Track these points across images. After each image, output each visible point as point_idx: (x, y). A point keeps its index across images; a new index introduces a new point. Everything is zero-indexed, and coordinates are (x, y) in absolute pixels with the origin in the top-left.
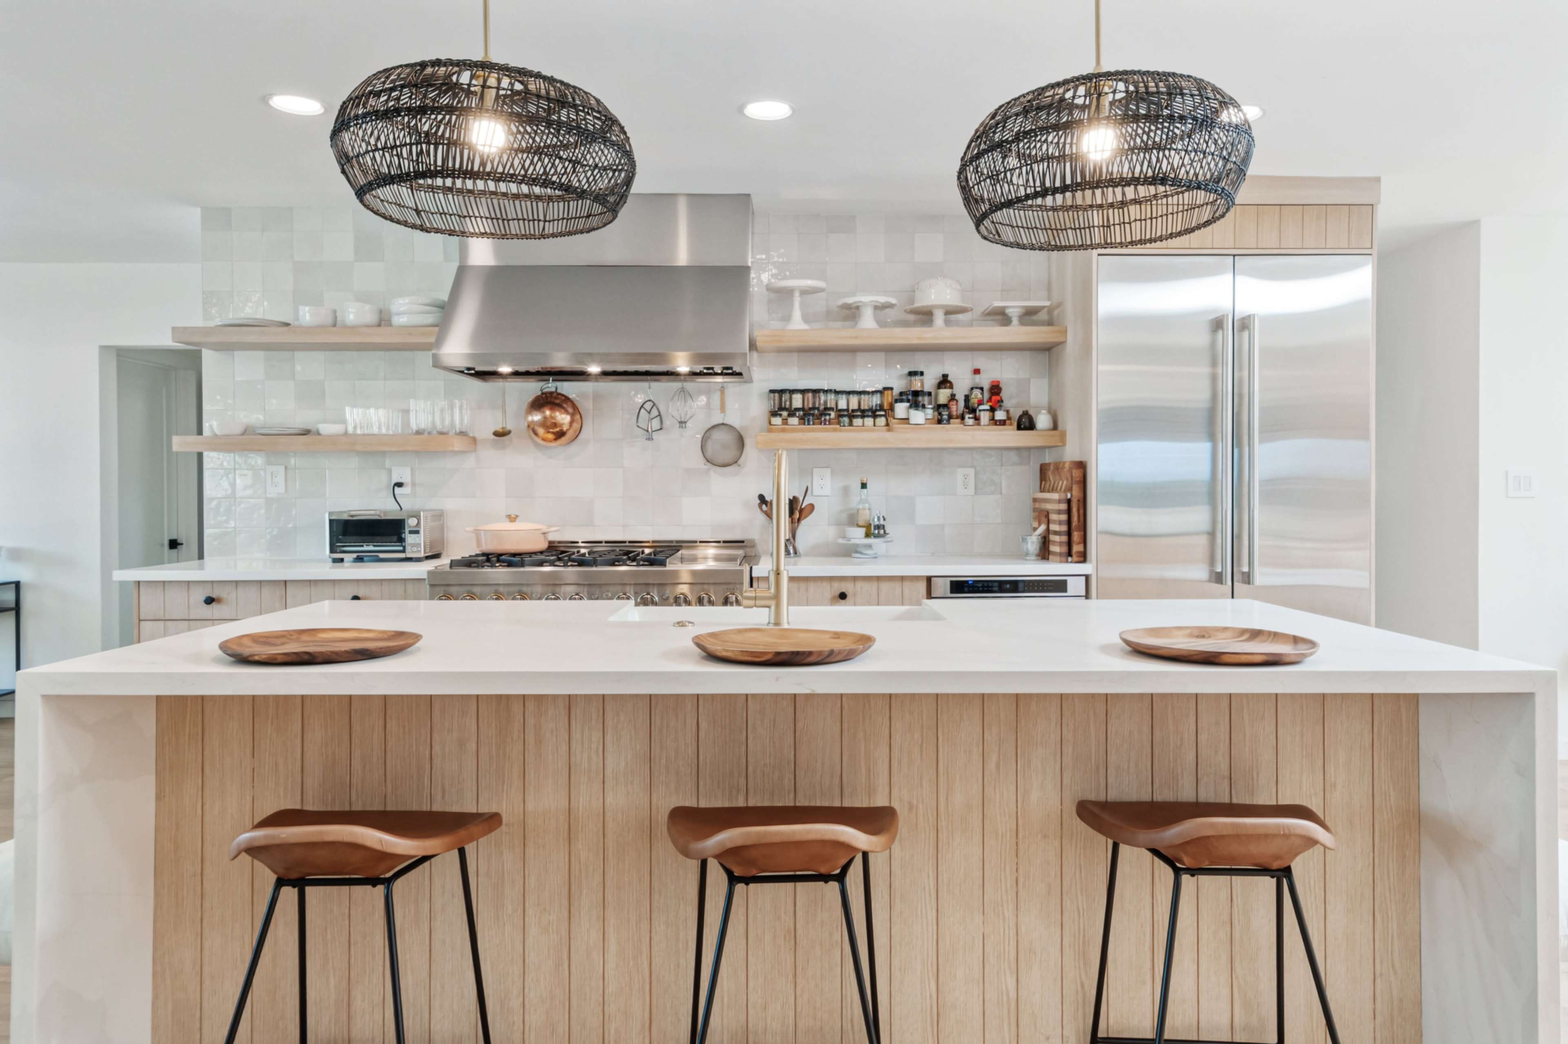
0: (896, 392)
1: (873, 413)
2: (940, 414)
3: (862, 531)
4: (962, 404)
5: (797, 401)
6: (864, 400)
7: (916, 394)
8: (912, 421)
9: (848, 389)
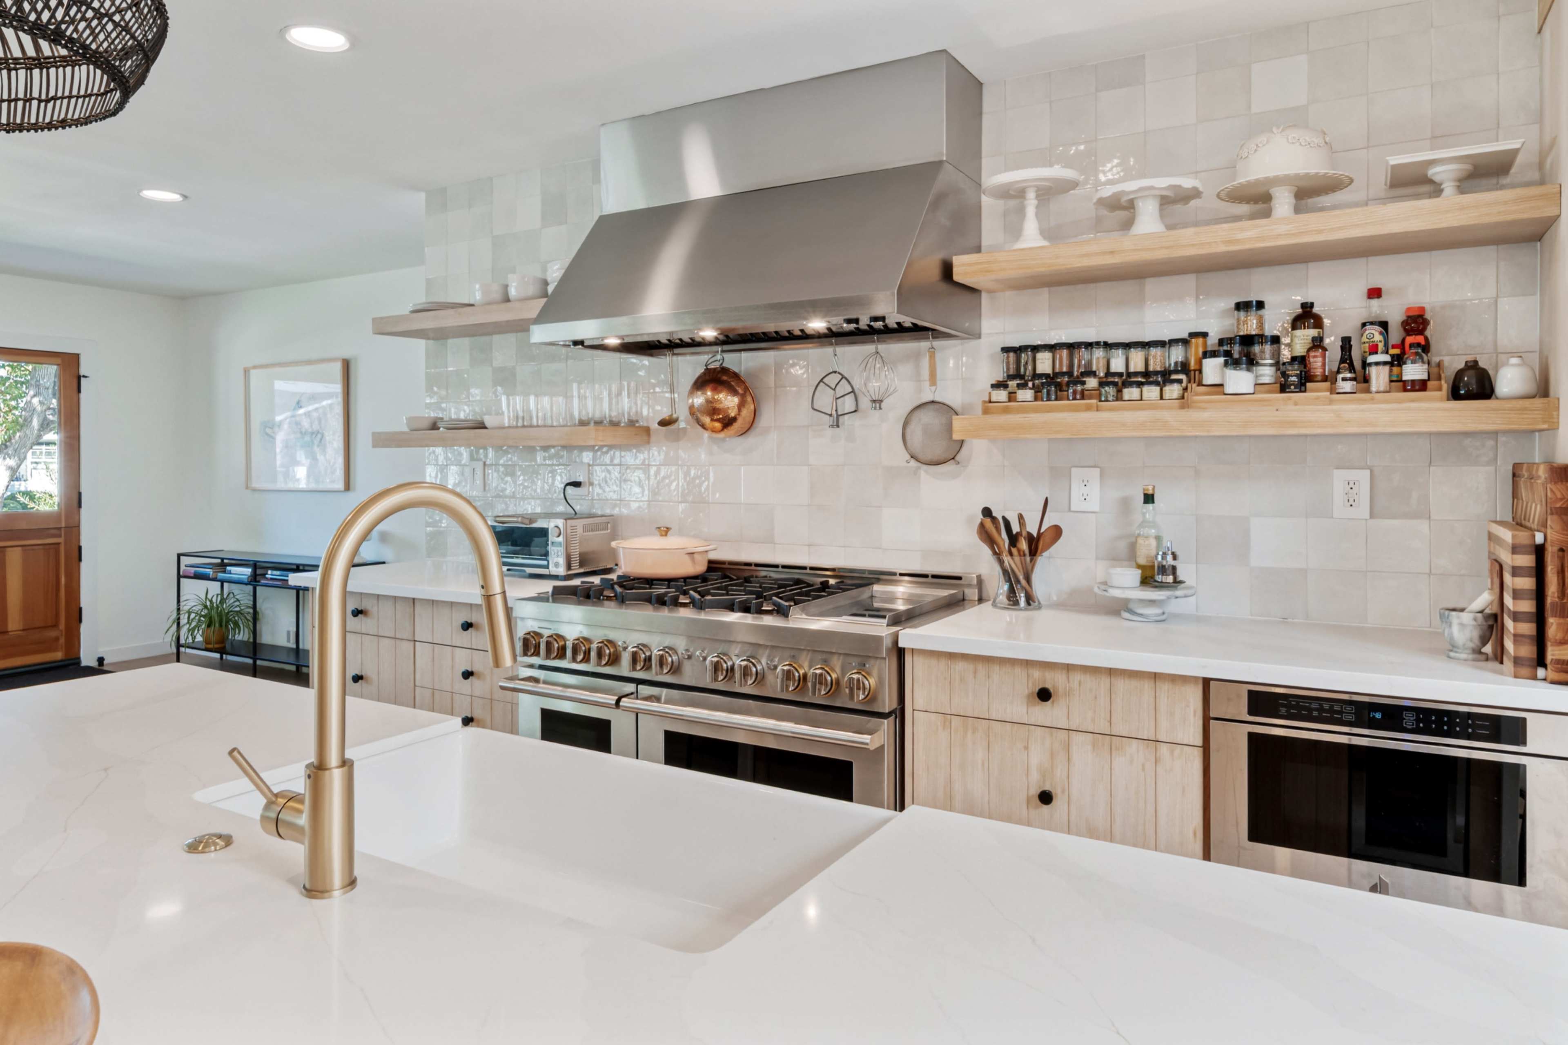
0: (1212, 341)
1: (1165, 377)
2: (1284, 375)
3: (1135, 575)
4: (1334, 353)
5: (1044, 363)
6: (1155, 357)
7: (1248, 341)
8: (1229, 389)
9: (1127, 340)
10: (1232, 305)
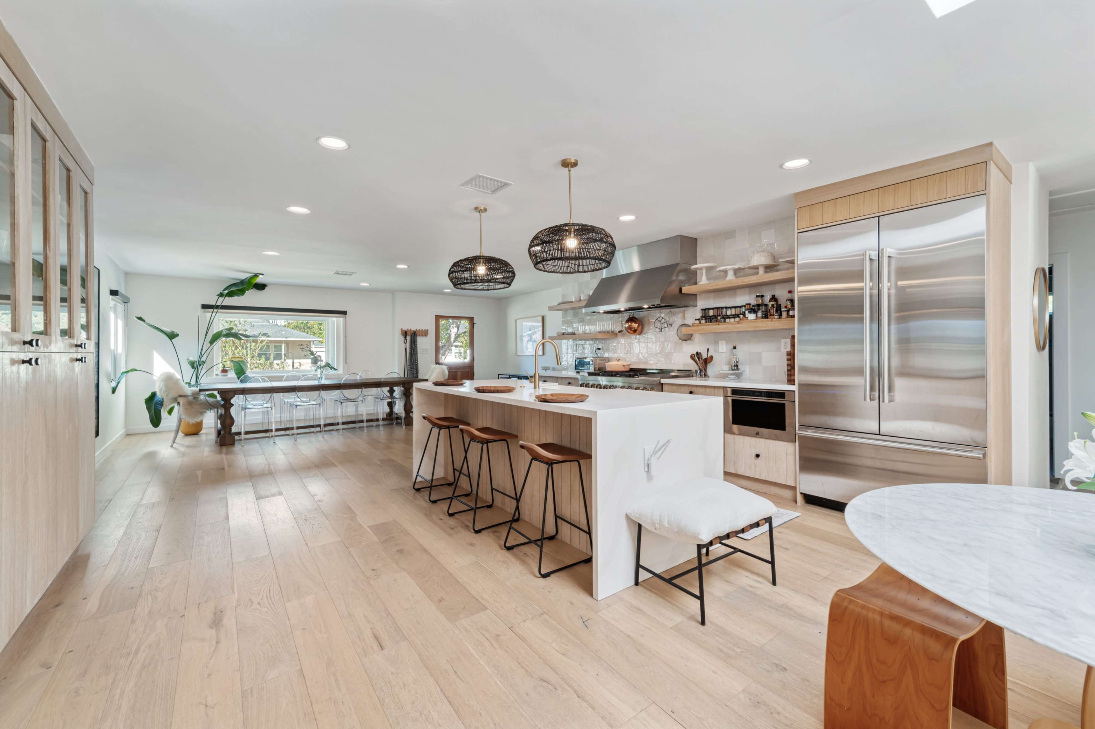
0: (750, 306)
1: (737, 316)
2: (763, 314)
6: (737, 310)
7: (758, 306)
8: (749, 319)
10: (755, 296)
